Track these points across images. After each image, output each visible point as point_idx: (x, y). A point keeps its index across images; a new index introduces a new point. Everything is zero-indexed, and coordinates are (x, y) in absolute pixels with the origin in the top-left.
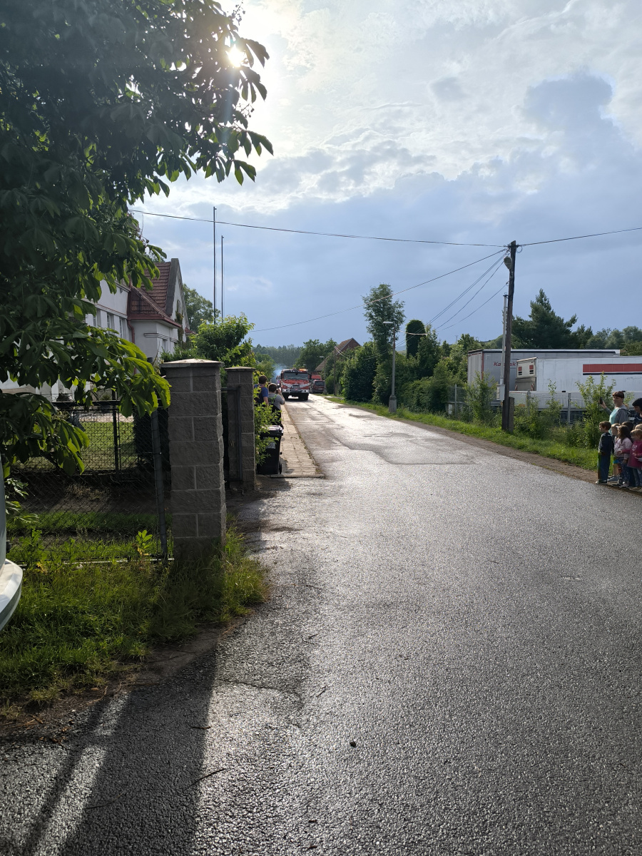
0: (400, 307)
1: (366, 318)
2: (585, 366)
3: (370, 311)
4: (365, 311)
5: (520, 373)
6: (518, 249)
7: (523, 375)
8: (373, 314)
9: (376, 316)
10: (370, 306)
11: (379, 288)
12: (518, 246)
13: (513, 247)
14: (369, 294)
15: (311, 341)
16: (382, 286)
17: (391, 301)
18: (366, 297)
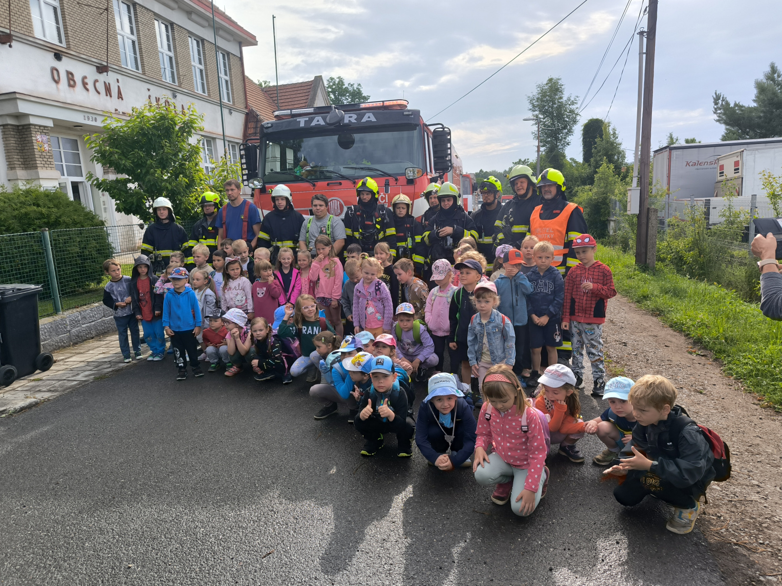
0: (573, 103)
1: (533, 122)
3: (535, 113)
5: (722, 173)
7: (725, 177)
8: (541, 116)
9: (544, 118)
11: (547, 84)
16: (551, 80)
17: (561, 98)
18: (531, 96)
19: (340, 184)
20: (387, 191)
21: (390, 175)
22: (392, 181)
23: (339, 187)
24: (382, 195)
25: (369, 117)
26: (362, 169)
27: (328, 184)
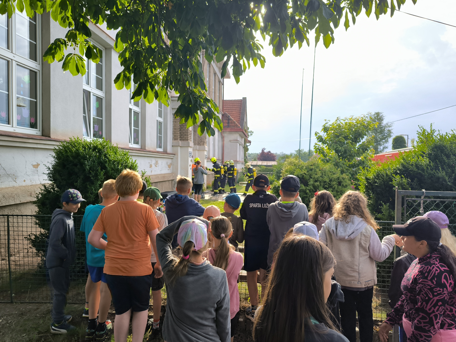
0: (389, 127)
16: (377, 113)
17: (383, 123)
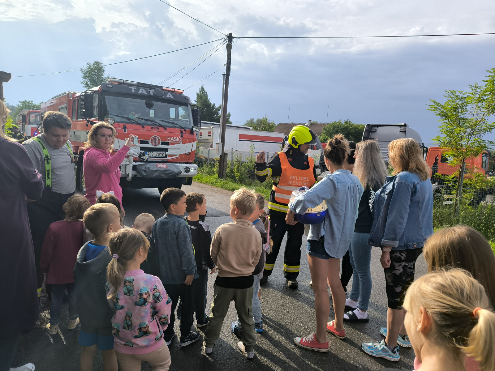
1: (83, 85)
2: (240, 135)
3: (86, 80)
4: (82, 80)
5: (201, 136)
6: (234, 40)
7: (203, 138)
8: (89, 83)
9: (91, 85)
10: (86, 76)
11: (94, 64)
12: (234, 38)
13: (230, 37)
14: (85, 67)
15: (25, 101)
16: (97, 63)
17: (103, 75)
18: (83, 68)
19: (159, 129)
20: (182, 136)
21: (183, 128)
22: (183, 131)
23: (158, 130)
24: (180, 138)
25: (170, 96)
26: (168, 122)
27: (152, 128)
